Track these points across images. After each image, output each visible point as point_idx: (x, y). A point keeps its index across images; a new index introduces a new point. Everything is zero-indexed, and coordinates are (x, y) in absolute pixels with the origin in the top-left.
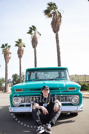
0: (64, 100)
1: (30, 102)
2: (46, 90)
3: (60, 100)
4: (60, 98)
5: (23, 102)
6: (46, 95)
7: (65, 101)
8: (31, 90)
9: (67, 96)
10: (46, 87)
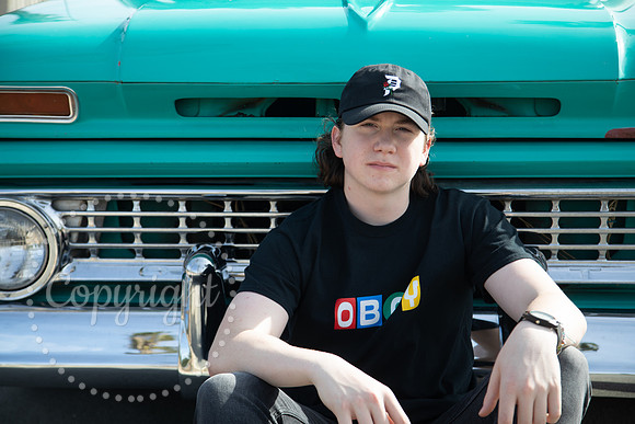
0: (604, 245)
1: (175, 254)
2: (386, 123)
3: (555, 245)
4: (547, 223)
5: (85, 253)
6: (383, 193)
7: (612, 255)
8: (184, 106)
10: (395, 81)
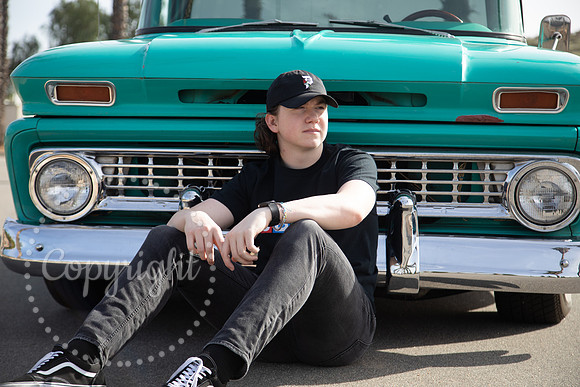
8: (185, 95)
9: (483, 162)
